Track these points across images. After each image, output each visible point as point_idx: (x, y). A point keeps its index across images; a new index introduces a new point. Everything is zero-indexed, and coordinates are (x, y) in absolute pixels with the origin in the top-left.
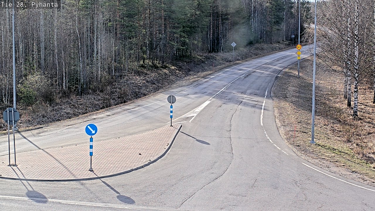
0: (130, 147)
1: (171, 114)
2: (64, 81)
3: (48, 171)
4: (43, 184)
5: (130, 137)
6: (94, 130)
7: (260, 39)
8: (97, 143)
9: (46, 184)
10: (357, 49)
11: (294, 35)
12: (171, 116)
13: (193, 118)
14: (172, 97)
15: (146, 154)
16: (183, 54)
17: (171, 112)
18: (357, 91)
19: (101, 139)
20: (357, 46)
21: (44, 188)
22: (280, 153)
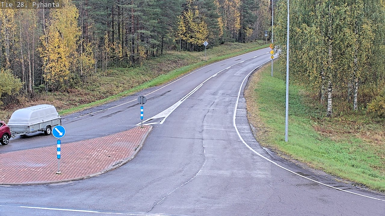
0: (98, 149)
1: (142, 115)
2: (30, 82)
3: (13, 175)
4: (9, 188)
5: (99, 138)
6: (61, 132)
7: (233, 38)
8: (65, 146)
9: (12, 189)
10: (331, 48)
11: (267, 34)
12: (142, 118)
13: (164, 120)
14: (142, 97)
15: (116, 156)
16: (153, 53)
17: (142, 113)
18: (331, 91)
19: (69, 141)
20: (331, 45)
21: (9, 192)
22: (253, 154)
